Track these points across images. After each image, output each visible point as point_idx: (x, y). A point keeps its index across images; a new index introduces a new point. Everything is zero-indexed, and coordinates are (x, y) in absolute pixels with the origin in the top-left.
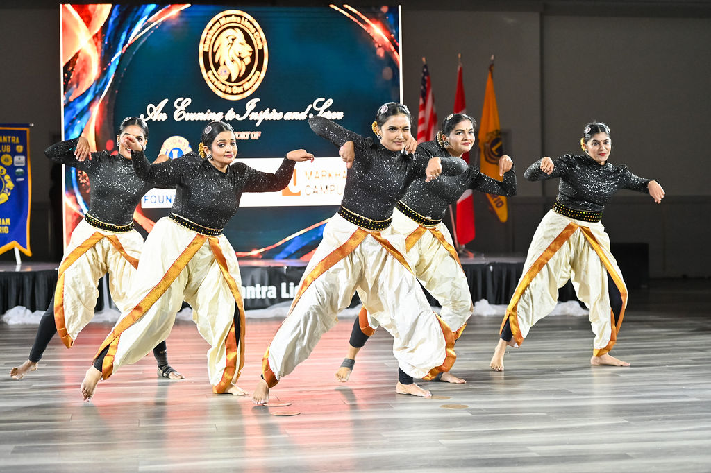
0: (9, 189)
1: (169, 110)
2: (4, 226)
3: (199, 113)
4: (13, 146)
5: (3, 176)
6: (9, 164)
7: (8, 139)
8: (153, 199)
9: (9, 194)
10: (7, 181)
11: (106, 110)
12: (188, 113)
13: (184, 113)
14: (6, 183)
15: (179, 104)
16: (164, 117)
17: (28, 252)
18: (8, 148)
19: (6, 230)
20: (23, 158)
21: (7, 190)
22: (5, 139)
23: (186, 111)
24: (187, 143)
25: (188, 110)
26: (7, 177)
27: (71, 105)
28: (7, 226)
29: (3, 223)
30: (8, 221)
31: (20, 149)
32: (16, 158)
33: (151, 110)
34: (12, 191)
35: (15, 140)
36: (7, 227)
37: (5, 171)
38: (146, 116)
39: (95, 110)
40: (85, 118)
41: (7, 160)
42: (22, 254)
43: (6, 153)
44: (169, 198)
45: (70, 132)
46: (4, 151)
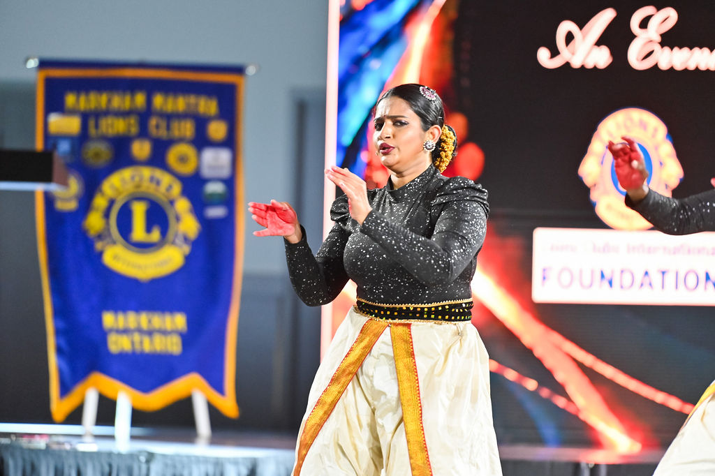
0: (186, 239)
1: (617, 38)
2: (169, 333)
3: (696, 50)
4: (201, 123)
5: (172, 202)
6: (187, 169)
7: (188, 103)
8: (566, 278)
9: (187, 250)
10: (182, 213)
11: (450, 37)
12: (667, 49)
13: (657, 47)
14: (178, 219)
15: (644, 24)
16: (601, 58)
17: (228, 405)
18: (187, 129)
19: (173, 346)
20: (224, 156)
21: (180, 238)
22: (180, 103)
23: (662, 44)
24: (662, 129)
25: (670, 40)
26: (183, 205)
27: (357, 19)
28: (179, 333)
30: (179, 321)
31: (217, 130)
32: (209, 155)
33: (570, 38)
34: (195, 244)
35: (208, 106)
36: (177, 338)
37: (177, 188)
38: (555, 52)
39: (421, 35)
40: (393, 52)
41: (183, 159)
42: (213, 412)
43: (181, 140)
44: (607, 274)
45: (350, 89)
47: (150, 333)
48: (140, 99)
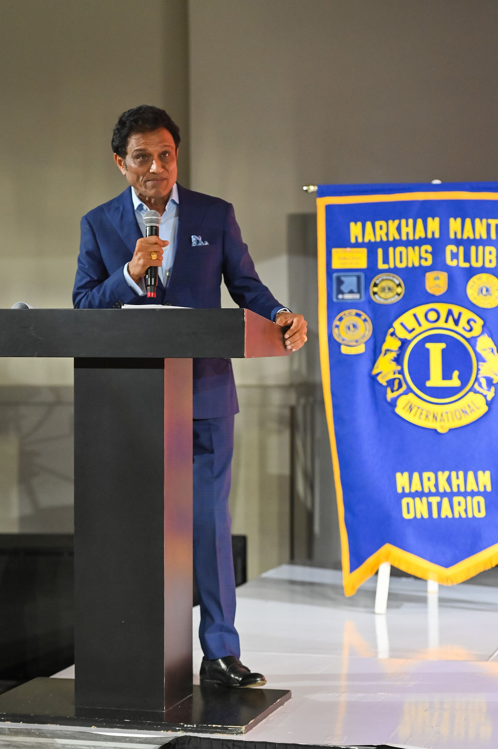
0: (489, 381)
2: (473, 494)
5: (472, 341)
6: (491, 302)
7: (488, 226)
9: (491, 395)
10: (484, 354)
18: (490, 256)
21: (483, 382)
22: (480, 228)
26: (485, 344)
28: (484, 494)
29: (471, 486)
36: (481, 500)
37: (478, 325)
41: (485, 292)
43: (483, 270)
46: (479, 265)
47: (450, 495)
48: (434, 225)
